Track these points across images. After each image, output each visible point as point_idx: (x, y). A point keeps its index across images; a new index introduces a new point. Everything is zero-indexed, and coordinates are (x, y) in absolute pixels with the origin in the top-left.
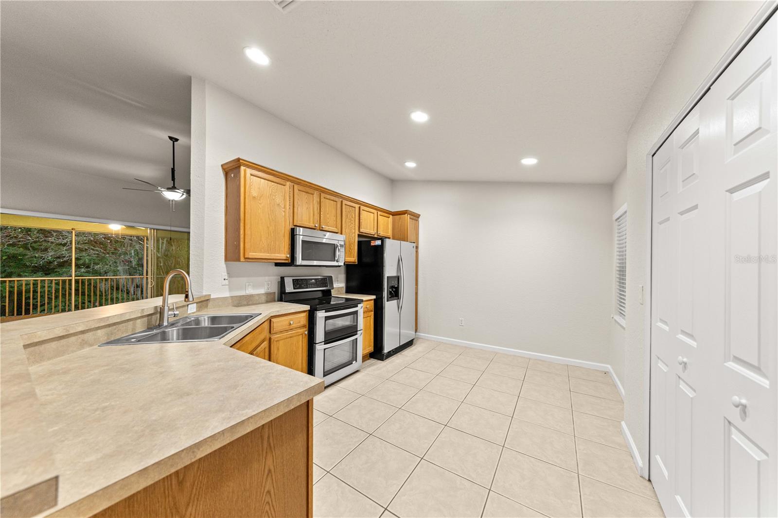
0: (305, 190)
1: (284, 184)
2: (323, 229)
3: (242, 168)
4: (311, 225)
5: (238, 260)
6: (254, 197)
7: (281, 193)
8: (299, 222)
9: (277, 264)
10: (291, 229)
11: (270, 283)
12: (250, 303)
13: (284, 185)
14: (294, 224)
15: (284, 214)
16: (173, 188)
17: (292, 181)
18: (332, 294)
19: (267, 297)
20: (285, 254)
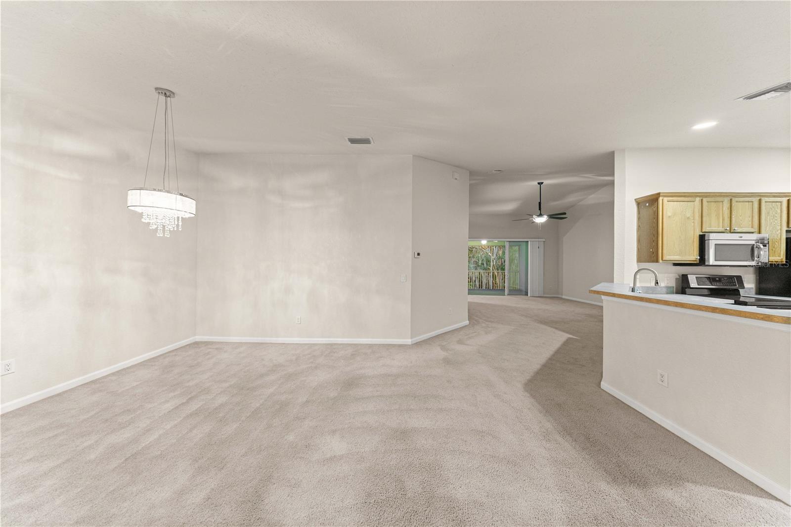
0: (713, 201)
1: (693, 200)
2: (735, 231)
3: (661, 199)
4: (721, 229)
5: (657, 261)
6: (669, 217)
7: (691, 208)
8: (708, 229)
9: (675, 264)
10: (700, 235)
11: (669, 279)
12: (654, 292)
13: (694, 202)
14: (703, 231)
15: (693, 224)
16: (540, 215)
17: (700, 197)
18: (741, 294)
19: (667, 290)
20: (694, 256)
